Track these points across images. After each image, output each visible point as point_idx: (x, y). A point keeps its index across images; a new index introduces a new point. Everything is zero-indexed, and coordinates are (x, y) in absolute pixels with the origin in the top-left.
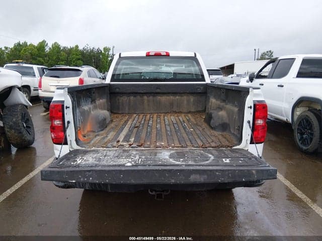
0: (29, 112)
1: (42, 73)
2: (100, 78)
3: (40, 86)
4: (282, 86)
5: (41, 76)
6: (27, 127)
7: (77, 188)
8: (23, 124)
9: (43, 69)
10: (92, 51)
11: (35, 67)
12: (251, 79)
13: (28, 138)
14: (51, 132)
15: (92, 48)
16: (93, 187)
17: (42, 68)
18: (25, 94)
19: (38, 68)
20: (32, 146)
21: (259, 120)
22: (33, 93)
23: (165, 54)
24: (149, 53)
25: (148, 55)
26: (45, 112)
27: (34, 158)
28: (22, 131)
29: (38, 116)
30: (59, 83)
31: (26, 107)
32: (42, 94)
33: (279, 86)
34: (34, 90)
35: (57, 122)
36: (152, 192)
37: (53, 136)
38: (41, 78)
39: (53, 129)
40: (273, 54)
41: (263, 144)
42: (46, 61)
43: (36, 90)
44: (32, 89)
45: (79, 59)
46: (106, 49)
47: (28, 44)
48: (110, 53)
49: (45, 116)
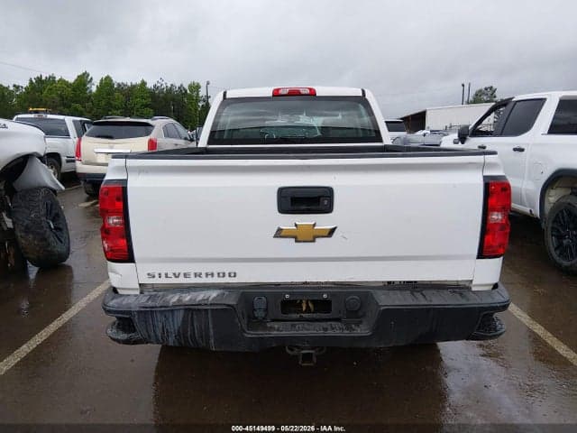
0: (60, 201)
1: (81, 130)
2: (186, 139)
3: (78, 153)
4: (522, 150)
5: (80, 136)
6: (56, 228)
7: (152, 343)
8: (48, 223)
9: (83, 123)
10: (170, 90)
11: (69, 120)
12: (462, 138)
13: (59, 248)
14: (103, 238)
15: (169, 86)
16: (183, 342)
17: (81, 121)
18: (52, 168)
19: (74, 121)
20: (66, 263)
21: (496, 213)
22: (66, 167)
23: (308, 92)
24: (278, 90)
25: (276, 94)
26: (88, 200)
27: (70, 286)
28: (46, 236)
29: (75, 209)
30: (112, 148)
31: (54, 191)
32: (81, 168)
33: (515, 150)
34: (68, 161)
35: (114, 221)
36: (292, 350)
37: (106, 246)
38: (80, 140)
39: (106, 232)
40: (496, 93)
41: (502, 258)
42: (88, 110)
43: (71, 161)
44: (64, 159)
45: (146, 106)
46: (195, 87)
47: (57, 79)
48: (201, 94)
49: (86, 208)
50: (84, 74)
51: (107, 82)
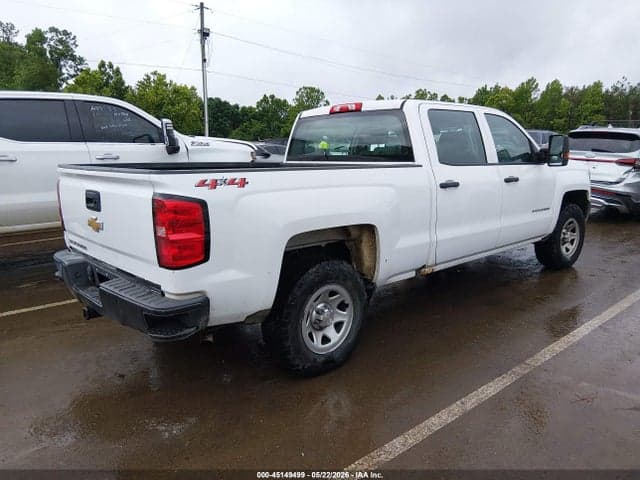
10: (634, 91)
15: (634, 85)
23: (354, 107)
25: (332, 112)
50: (530, 81)
51: (555, 88)
